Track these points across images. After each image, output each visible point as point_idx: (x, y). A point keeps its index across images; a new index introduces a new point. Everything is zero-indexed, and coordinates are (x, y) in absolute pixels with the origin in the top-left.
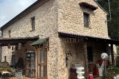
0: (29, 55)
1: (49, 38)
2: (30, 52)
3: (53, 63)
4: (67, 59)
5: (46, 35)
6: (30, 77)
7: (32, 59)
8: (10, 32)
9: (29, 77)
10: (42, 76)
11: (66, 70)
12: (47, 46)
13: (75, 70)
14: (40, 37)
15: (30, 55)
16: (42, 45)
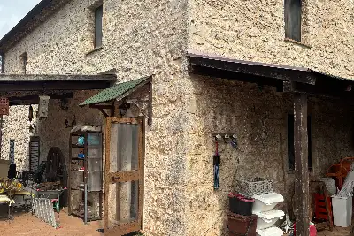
0: (80, 140)
1: (151, 77)
2: (85, 128)
3: (164, 173)
4: (217, 160)
5: (142, 69)
6: (83, 218)
7: (92, 153)
8: (24, 57)
9: (79, 217)
10: (126, 215)
11: (214, 200)
12: (143, 111)
13: (250, 205)
14: (120, 75)
15: (85, 140)
16: (125, 105)
